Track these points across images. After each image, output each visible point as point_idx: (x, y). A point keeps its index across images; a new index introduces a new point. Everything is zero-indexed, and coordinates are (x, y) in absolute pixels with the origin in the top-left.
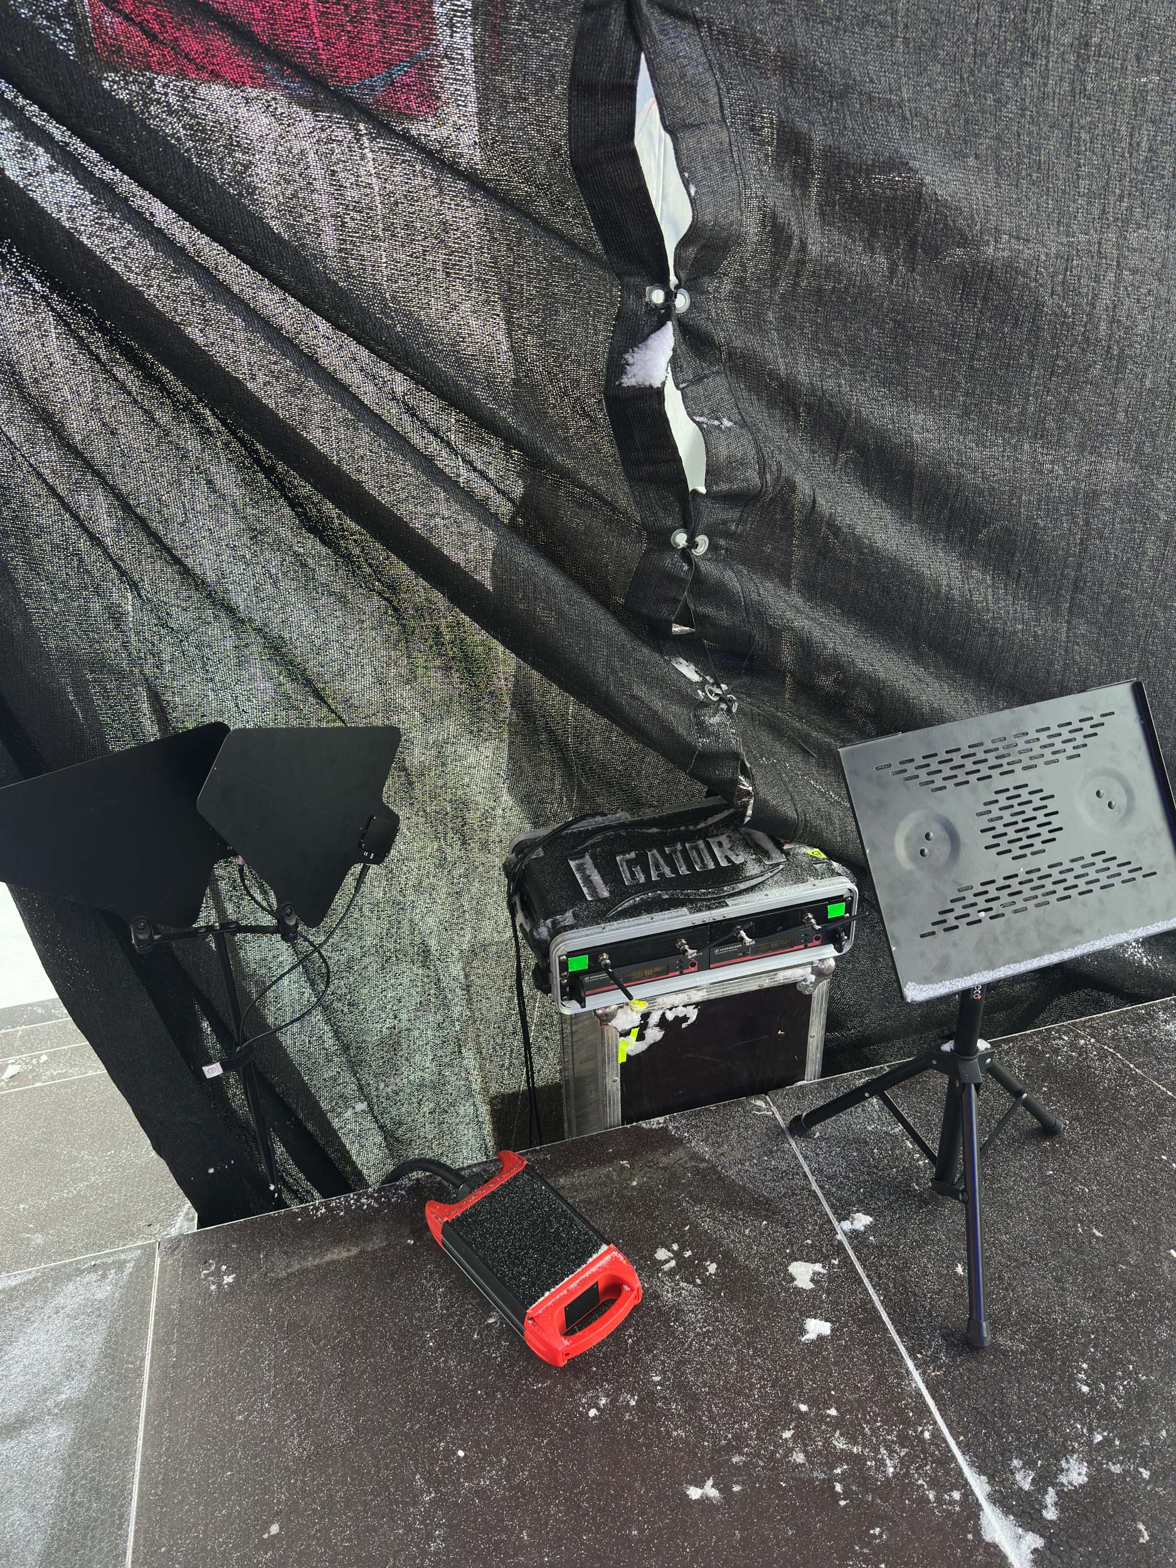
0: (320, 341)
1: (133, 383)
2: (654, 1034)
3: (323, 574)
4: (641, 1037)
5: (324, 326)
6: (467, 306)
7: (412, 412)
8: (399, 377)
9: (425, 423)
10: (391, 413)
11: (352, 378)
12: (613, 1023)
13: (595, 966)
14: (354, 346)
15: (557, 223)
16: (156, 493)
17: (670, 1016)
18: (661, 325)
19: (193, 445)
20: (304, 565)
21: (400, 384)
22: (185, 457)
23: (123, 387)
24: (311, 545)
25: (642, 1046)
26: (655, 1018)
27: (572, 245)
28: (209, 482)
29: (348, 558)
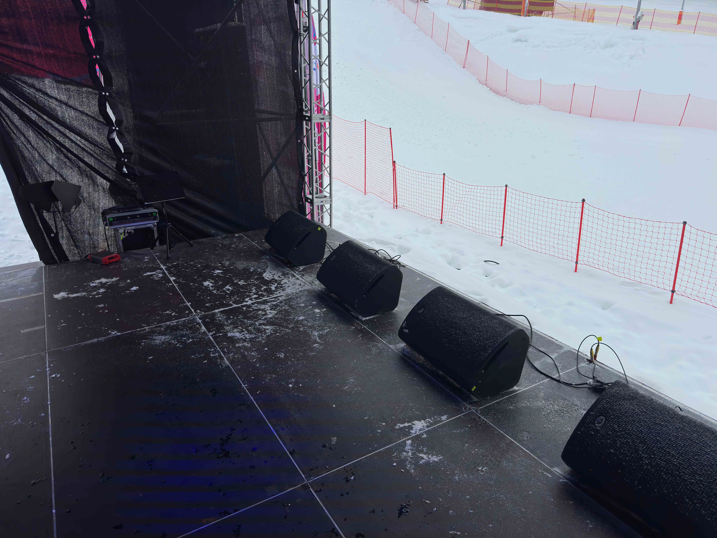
0: (67, 133)
1: (41, 138)
2: (127, 235)
3: (68, 164)
4: (124, 235)
5: (68, 131)
6: (87, 129)
7: (81, 142)
8: (79, 137)
9: (82, 143)
10: (78, 142)
11: (72, 138)
12: (119, 231)
13: (114, 220)
14: (72, 133)
15: (99, 119)
16: (43, 152)
17: (129, 231)
18: (114, 131)
19: (49, 146)
20: (65, 163)
21: (79, 138)
22: (48, 147)
23: (39, 138)
24: (66, 160)
25: (125, 237)
26: (126, 231)
27: (101, 122)
28: (52, 151)
29: (72, 162)
